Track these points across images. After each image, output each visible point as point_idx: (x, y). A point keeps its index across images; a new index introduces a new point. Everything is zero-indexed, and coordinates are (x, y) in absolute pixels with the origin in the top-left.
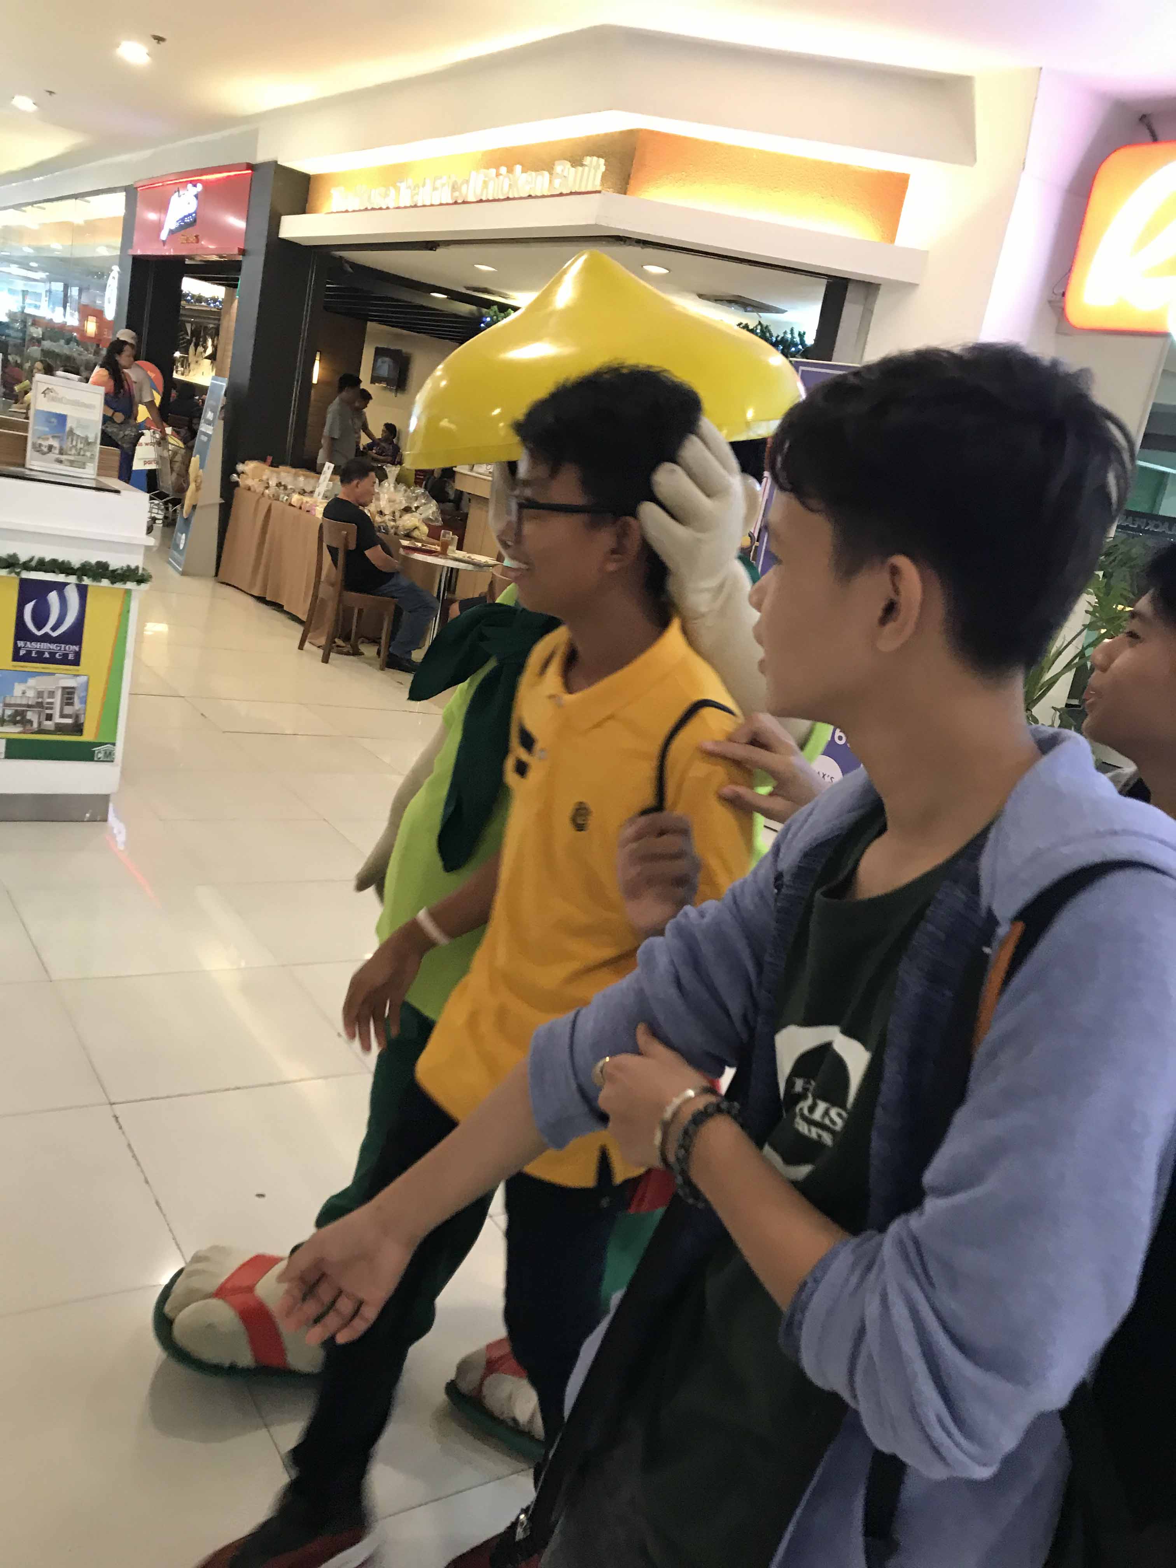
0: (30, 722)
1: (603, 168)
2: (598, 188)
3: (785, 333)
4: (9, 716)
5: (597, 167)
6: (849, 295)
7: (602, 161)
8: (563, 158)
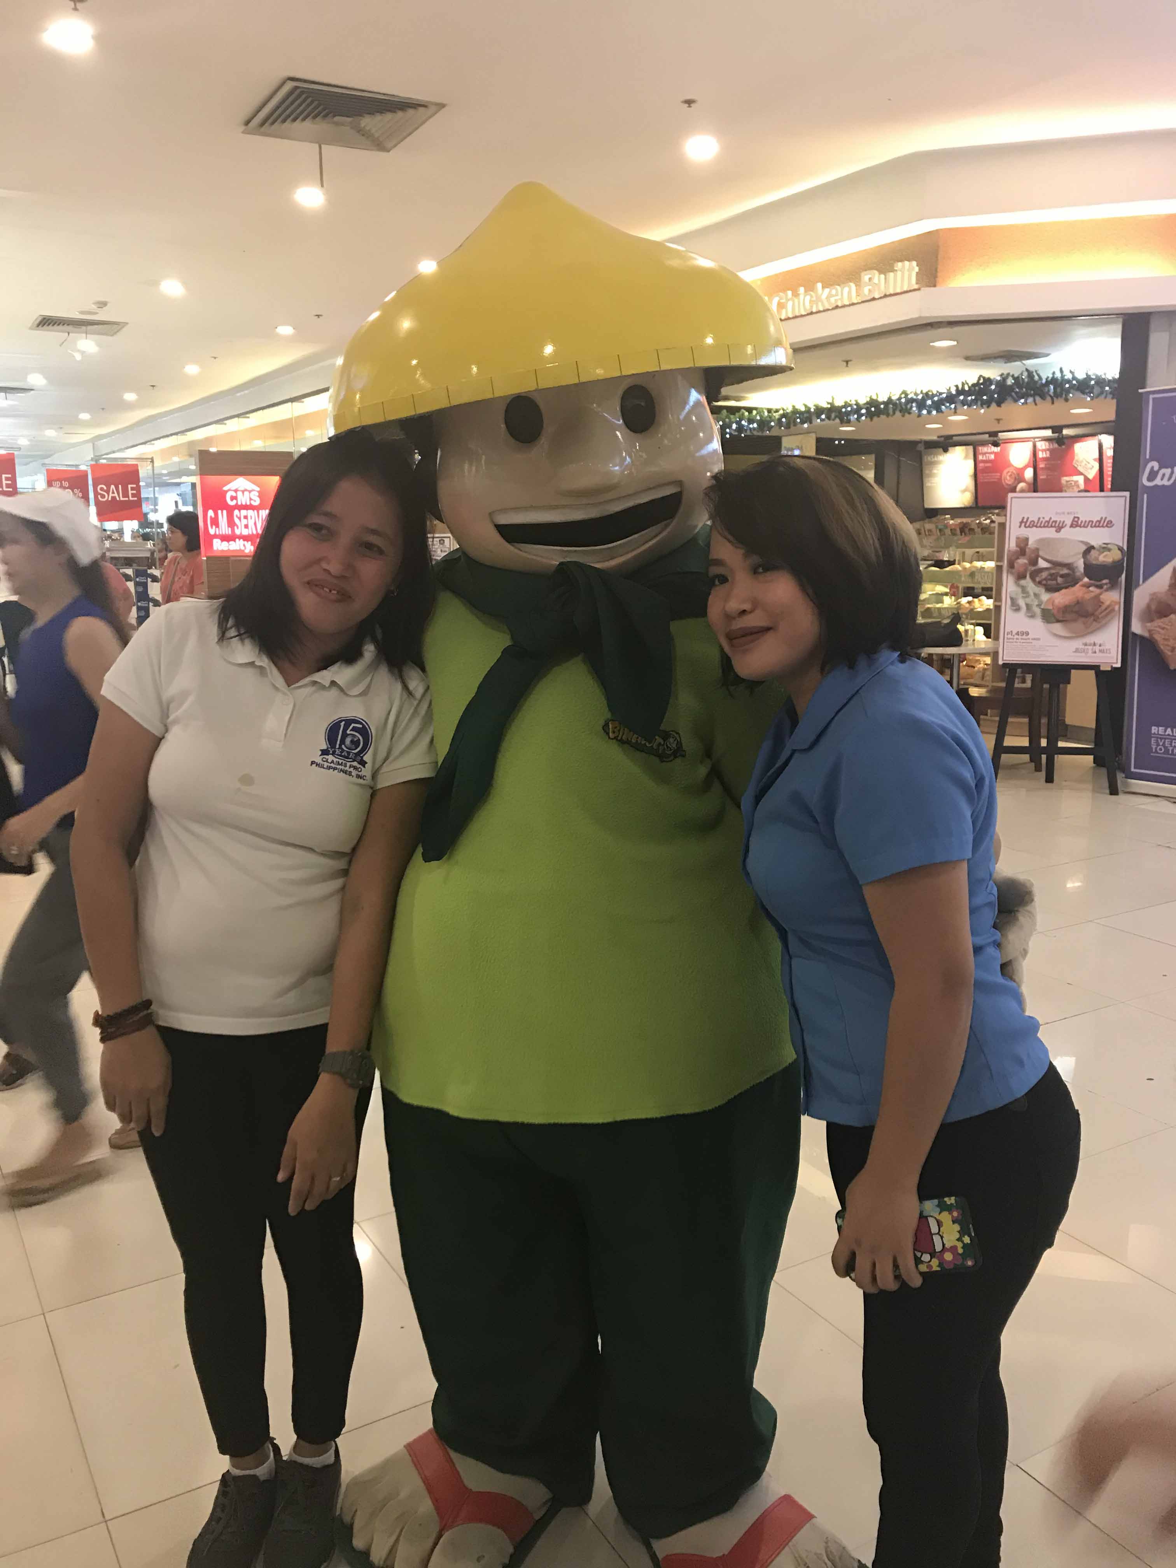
1: (917, 269)
2: (916, 287)
3: (1054, 373)
5: (911, 269)
6: (1153, 326)
7: (914, 263)
8: (868, 268)
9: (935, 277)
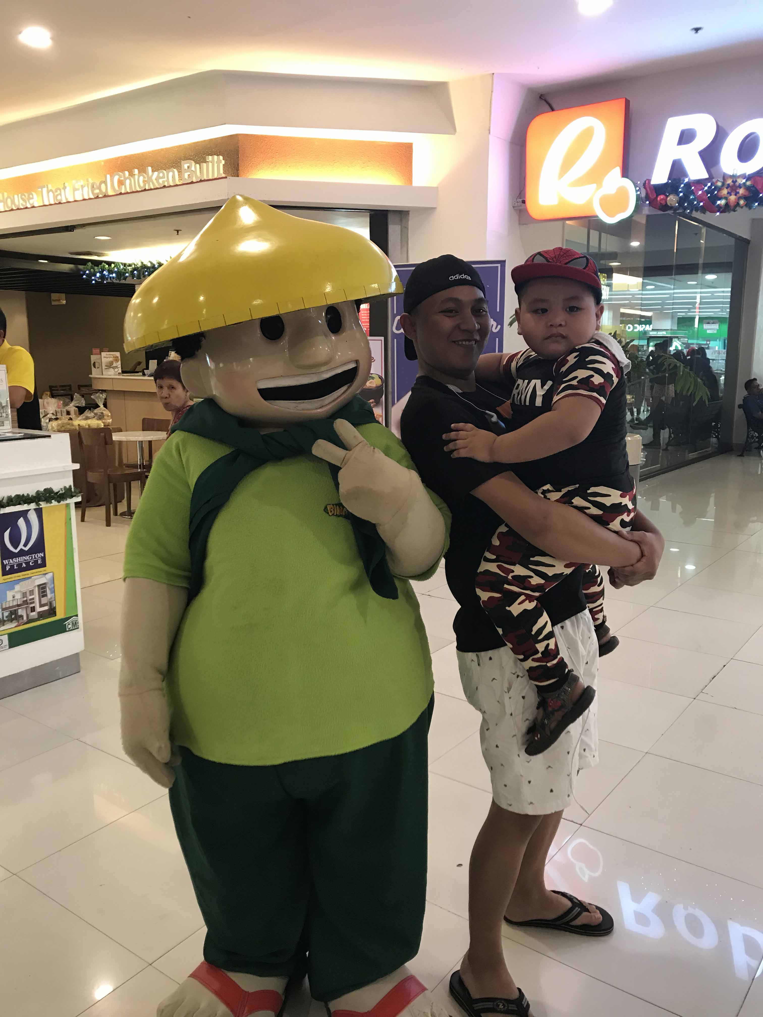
0: (22, 616)
1: (223, 162)
2: (224, 175)
4: (7, 617)
5: (219, 162)
6: (390, 220)
7: (221, 157)
8: (187, 158)
9: (238, 170)
